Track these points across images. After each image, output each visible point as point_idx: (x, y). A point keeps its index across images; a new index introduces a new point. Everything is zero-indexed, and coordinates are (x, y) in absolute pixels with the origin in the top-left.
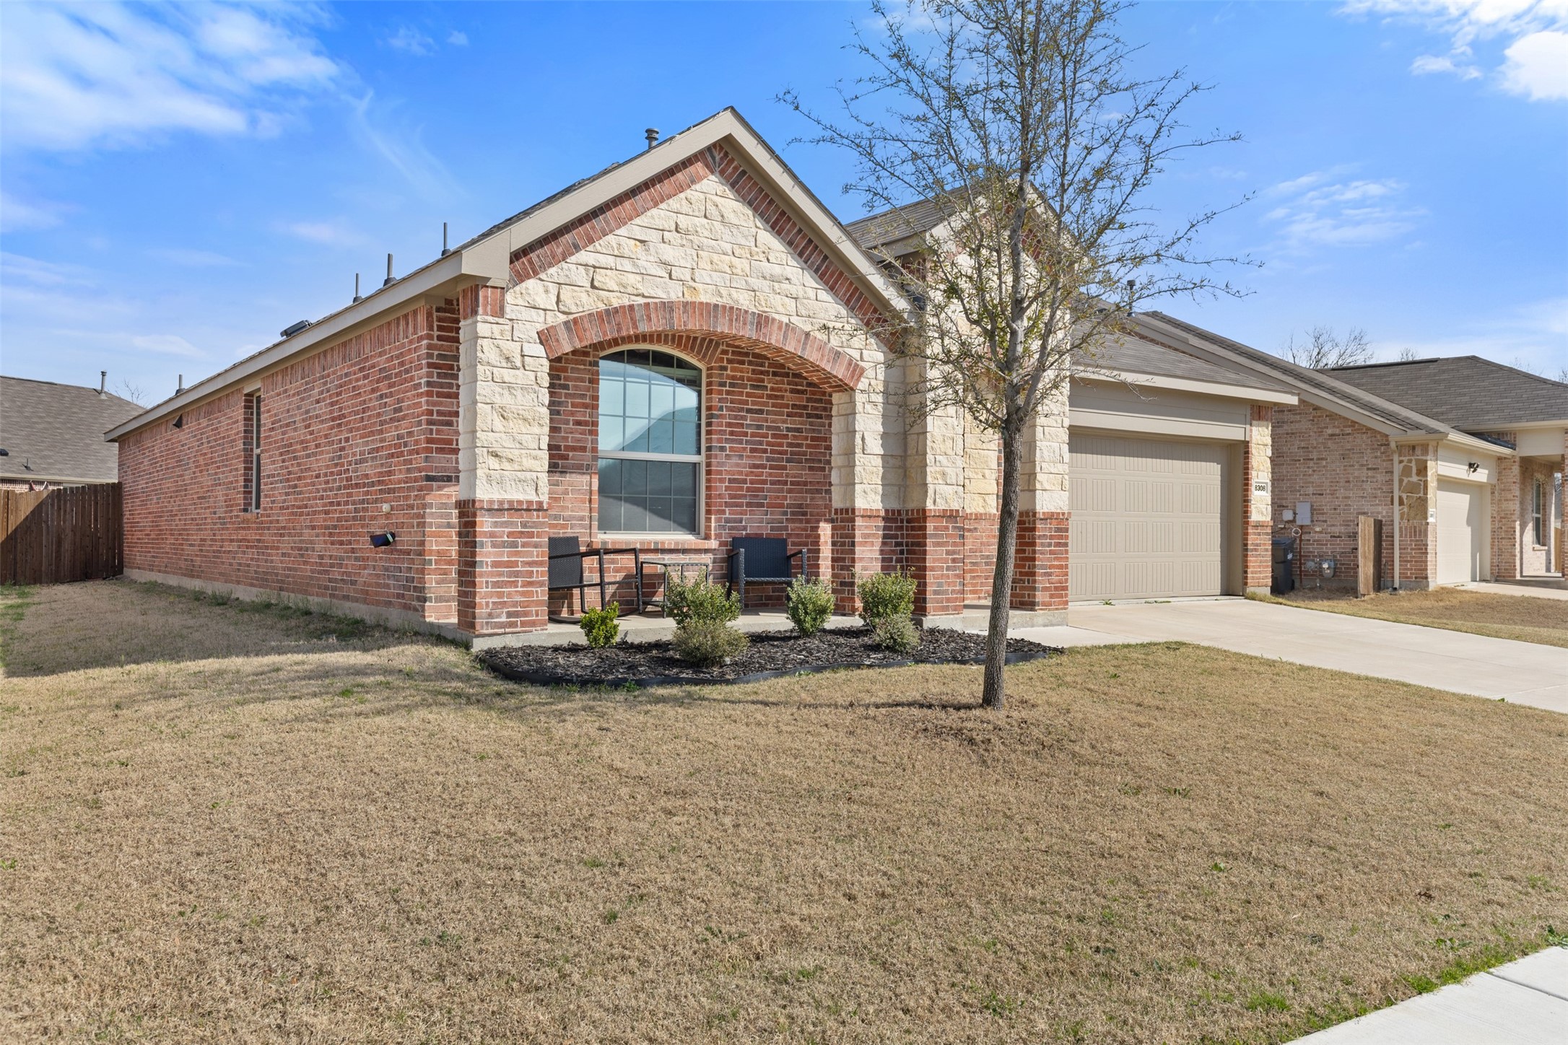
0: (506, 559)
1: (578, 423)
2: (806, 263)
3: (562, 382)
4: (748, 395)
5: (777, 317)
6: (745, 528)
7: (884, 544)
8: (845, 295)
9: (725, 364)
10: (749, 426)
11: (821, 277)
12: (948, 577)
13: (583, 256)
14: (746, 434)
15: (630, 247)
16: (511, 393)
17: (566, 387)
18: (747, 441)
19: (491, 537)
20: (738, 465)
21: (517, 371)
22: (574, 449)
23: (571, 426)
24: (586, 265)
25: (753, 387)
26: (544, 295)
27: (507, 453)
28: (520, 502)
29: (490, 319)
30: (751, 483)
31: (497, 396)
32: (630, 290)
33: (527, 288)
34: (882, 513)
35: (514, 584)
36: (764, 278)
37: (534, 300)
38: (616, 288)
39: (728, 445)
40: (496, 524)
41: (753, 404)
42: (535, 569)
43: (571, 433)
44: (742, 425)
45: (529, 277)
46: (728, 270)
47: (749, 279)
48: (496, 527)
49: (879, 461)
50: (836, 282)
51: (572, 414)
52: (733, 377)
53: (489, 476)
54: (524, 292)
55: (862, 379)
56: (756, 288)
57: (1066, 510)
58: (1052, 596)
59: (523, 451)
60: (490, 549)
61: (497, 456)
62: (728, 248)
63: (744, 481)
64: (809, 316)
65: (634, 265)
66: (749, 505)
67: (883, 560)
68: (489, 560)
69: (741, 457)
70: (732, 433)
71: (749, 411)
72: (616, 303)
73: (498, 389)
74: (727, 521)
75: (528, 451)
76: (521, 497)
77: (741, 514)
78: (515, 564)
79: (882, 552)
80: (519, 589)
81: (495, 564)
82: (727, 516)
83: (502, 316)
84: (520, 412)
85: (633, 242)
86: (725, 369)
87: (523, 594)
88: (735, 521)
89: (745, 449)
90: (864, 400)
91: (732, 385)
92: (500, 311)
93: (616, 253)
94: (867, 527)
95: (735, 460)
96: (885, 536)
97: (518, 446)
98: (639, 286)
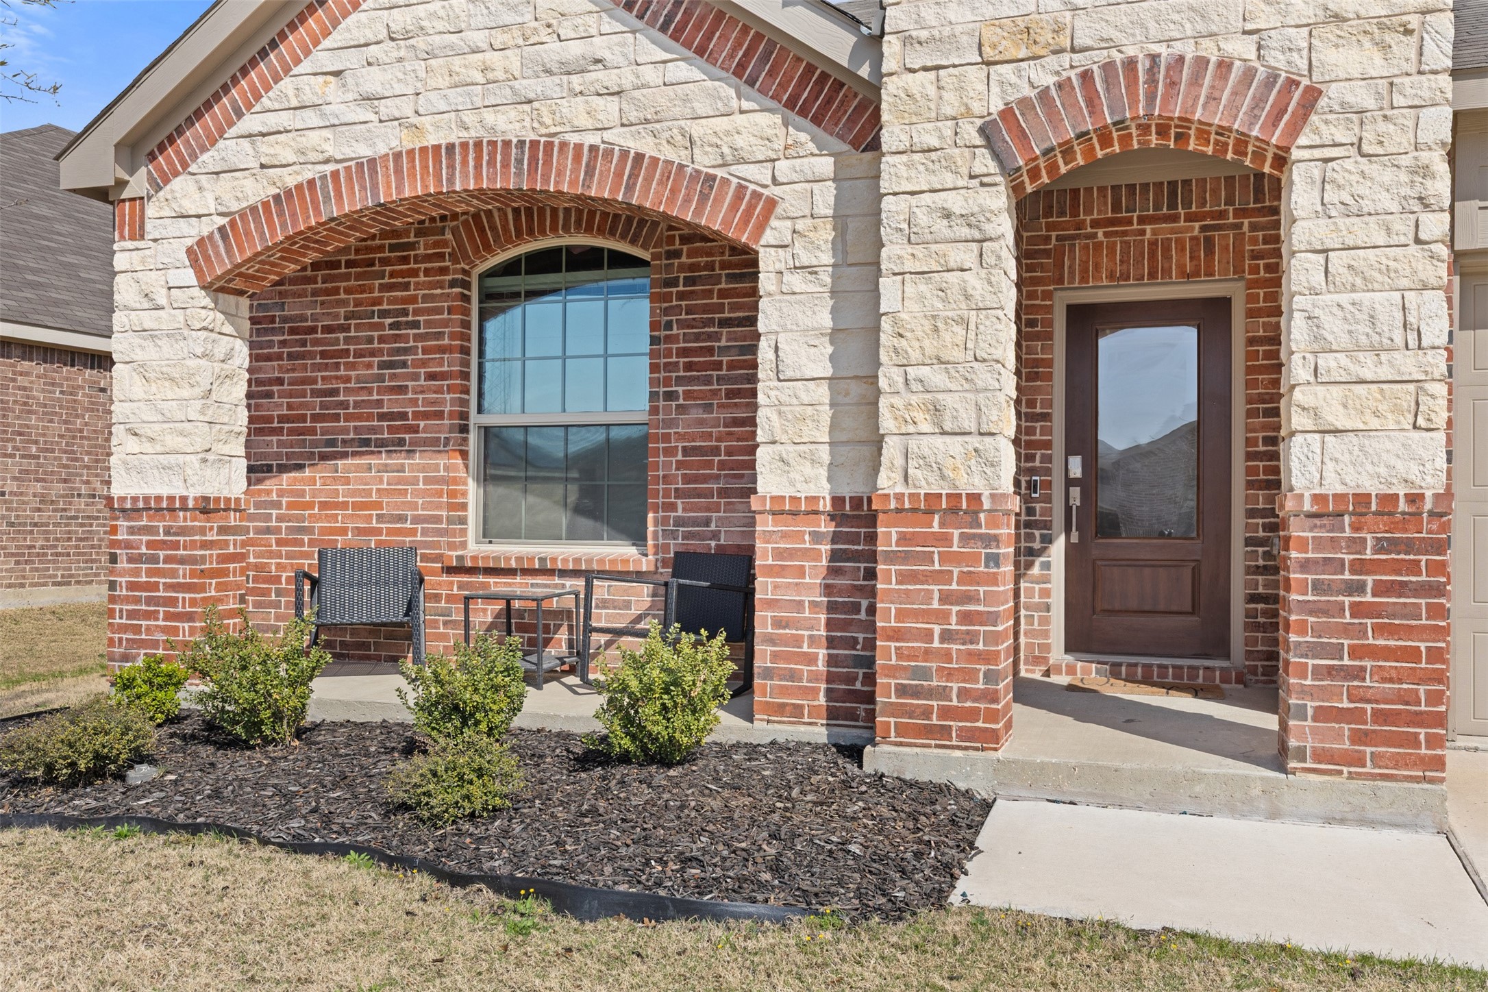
0: (144, 579)
1: (431, 376)
2: (640, 17)
3: (410, 318)
4: (723, 294)
5: (574, 139)
6: (715, 535)
7: (833, 571)
8: (731, 56)
9: (677, 246)
10: (724, 350)
11: (675, 37)
12: (947, 656)
13: (250, 123)
14: (718, 366)
15: (312, 88)
16: (156, 345)
17: (415, 325)
18: (719, 378)
19: (127, 548)
20: (701, 422)
21: (160, 312)
22: (426, 416)
23: (422, 382)
24: (250, 136)
25: (732, 278)
26: (197, 196)
27: (145, 430)
28: (159, 499)
29: (129, 244)
30: (728, 454)
31: (138, 350)
32: (313, 156)
33: (172, 191)
34: (826, 505)
35: (152, 615)
36: (549, 72)
37: (180, 206)
38: (291, 158)
39: (680, 389)
40: (131, 531)
41: (731, 310)
42: (180, 595)
43: (422, 392)
44: (710, 351)
45: (176, 174)
46: (479, 78)
47: (516, 84)
48: (132, 534)
49: (822, 393)
50: (708, 37)
51: (424, 363)
52: (693, 267)
53: (125, 463)
54: (169, 197)
55: (774, 222)
56: (532, 96)
57: (1432, 484)
58: (1360, 737)
59: (166, 426)
60: (126, 565)
61: (136, 434)
62: (479, 38)
63: (715, 451)
64: (647, 121)
65: (323, 115)
66: (723, 493)
67: (832, 607)
68: (123, 580)
69: (708, 408)
70: (689, 367)
71: (724, 323)
72: (291, 182)
73: (137, 341)
74: (679, 522)
75: (172, 425)
76: (165, 491)
77: (708, 510)
78: (154, 587)
79: (828, 589)
80: (161, 623)
81: (132, 586)
82: (680, 513)
83: (142, 237)
84: (164, 370)
85: (321, 79)
86: (677, 254)
87: (165, 630)
88: (695, 522)
89: (715, 393)
90: (781, 266)
91: (690, 281)
92: (138, 233)
93: (294, 103)
94: (785, 536)
95: (696, 414)
96: (835, 556)
97: (160, 418)
98: (326, 147)
